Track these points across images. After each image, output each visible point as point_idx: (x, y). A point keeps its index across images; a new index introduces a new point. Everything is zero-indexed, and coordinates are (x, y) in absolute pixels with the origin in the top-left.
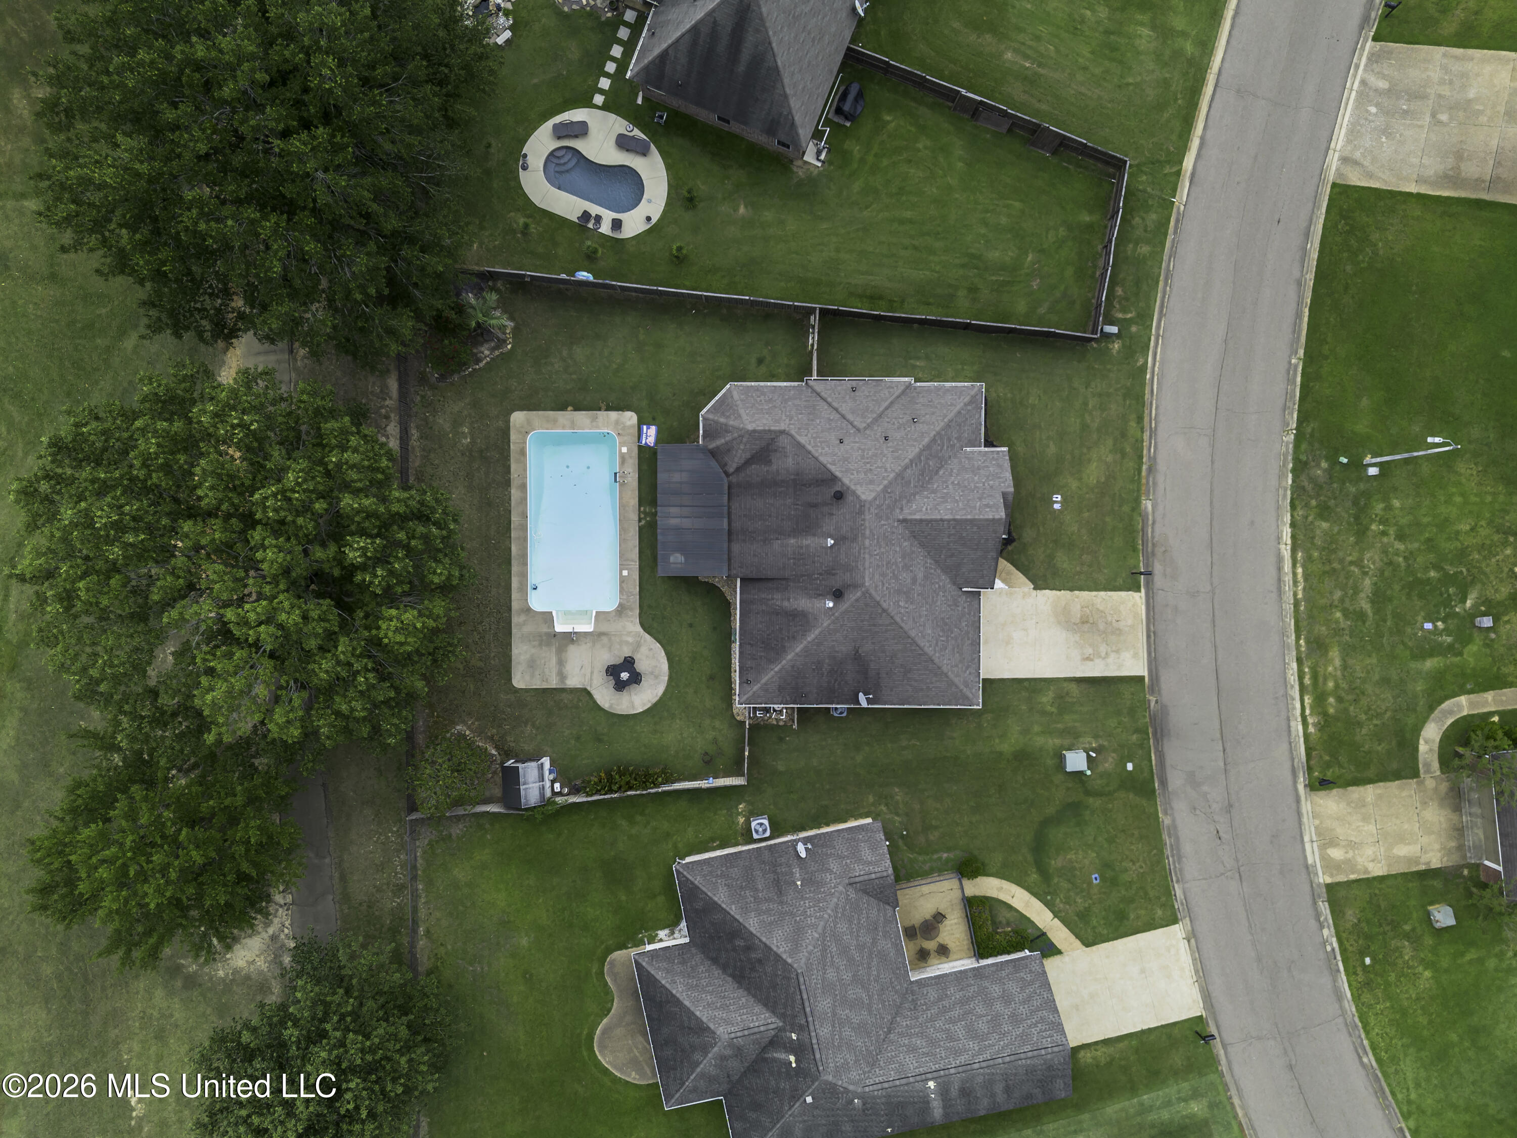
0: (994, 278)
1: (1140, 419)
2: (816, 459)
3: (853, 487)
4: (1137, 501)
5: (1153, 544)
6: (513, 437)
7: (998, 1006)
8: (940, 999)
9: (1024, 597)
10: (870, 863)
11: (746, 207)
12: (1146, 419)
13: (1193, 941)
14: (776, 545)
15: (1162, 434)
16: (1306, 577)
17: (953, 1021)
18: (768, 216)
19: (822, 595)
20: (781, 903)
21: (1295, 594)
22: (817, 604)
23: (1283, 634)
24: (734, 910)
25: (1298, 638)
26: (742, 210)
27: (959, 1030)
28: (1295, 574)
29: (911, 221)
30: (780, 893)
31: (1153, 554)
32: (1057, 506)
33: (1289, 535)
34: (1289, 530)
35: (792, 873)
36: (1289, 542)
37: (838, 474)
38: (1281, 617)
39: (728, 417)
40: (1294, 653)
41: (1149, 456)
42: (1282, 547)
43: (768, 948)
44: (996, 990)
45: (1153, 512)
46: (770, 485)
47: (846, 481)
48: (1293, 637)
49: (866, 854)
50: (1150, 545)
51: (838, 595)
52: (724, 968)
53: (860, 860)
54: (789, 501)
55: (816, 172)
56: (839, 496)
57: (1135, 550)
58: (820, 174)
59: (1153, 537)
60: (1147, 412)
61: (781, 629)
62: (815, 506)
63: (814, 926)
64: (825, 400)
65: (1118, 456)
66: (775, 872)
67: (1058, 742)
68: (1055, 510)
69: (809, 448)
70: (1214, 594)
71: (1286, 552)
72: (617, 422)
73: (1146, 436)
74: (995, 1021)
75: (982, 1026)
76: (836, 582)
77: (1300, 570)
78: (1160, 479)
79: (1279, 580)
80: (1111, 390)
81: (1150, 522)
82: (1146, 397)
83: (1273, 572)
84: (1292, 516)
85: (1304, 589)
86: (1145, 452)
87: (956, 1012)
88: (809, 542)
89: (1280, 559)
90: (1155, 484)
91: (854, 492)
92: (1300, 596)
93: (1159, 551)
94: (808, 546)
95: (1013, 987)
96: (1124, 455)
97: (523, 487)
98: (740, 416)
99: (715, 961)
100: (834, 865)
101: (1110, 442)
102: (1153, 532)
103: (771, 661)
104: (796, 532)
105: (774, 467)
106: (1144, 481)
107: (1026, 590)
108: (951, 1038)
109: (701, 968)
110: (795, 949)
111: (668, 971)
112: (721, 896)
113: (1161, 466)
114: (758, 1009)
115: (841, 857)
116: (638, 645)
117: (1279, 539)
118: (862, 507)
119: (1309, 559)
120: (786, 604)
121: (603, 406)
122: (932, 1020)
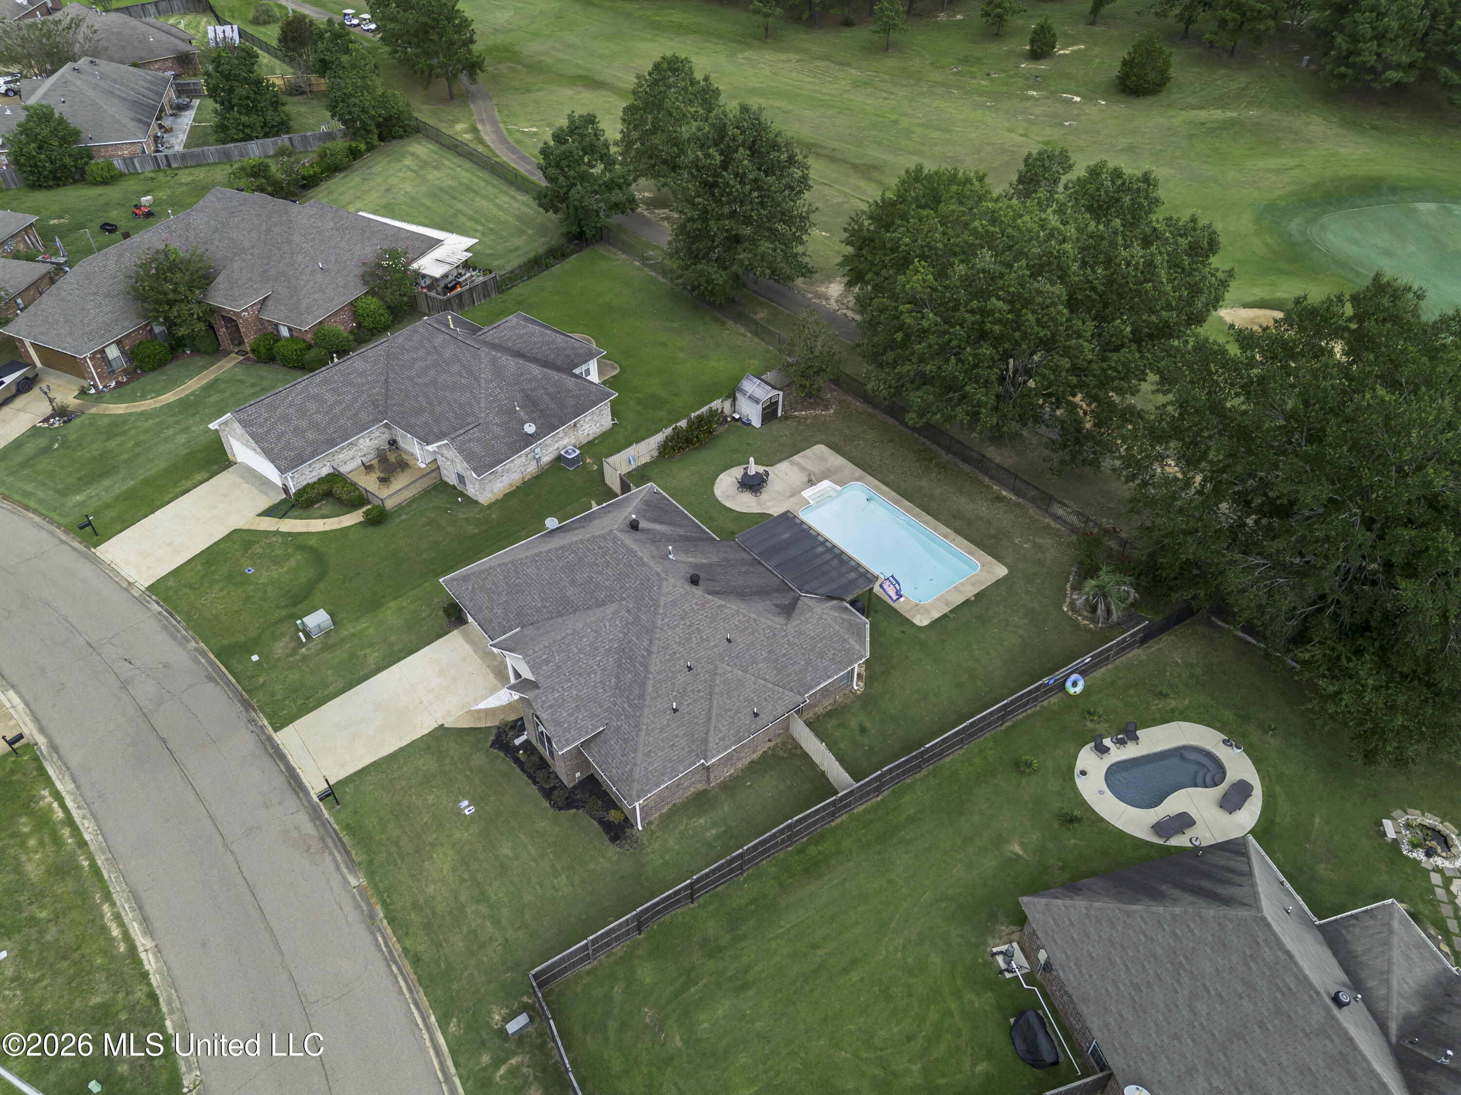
0: (702, 983)
1: (416, 960)
2: (738, 607)
3: (689, 591)
4: (371, 874)
5: (327, 847)
6: (989, 558)
9: (449, 712)
10: (470, 441)
11: (1017, 855)
12: (408, 968)
13: (125, 585)
15: (378, 964)
16: (104, 930)
17: (338, 402)
18: (989, 864)
20: (523, 391)
21: (113, 904)
23: (114, 861)
25: (93, 864)
26: (1017, 849)
28: (122, 925)
29: (846, 970)
30: (528, 397)
31: (322, 839)
32: (465, 803)
33: (145, 962)
34: (147, 967)
35: (527, 414)
36: (143, 955)
38: (123, 875)
40: (92, 848)
41: (380, 930)
42: (150, 944)
45: (344, 878)
46: (760, 592)
47: (699, 594)
48: (99, 863)
49: (477, 446)
50: (331, 845)
51: (634, 527)
53: (480, 440)
54: (732, 583)
55: (990, 942)
56: (694, 582)
57: (348, 827)
58: (986, 944)
59: (331, 854)
60: (413, 976)
61: (660, 516)
62: (709, 580)
63: (488, 382)
64: (776, 684)
65: (421, 900)
66: (541, 411)
67: (344, 633)
68: (464, 798)
70: (225, 845)
71: (142, 942)
72: (928, 611)
73: (397, 948)
76: (642, 534)
77: (116, 932)
78: (353, 916)
79: (141, 908)
80: (472, 962)
81: (342, 866)
82: (422, 993)
83: (152, 911)
84: (149, 984)
85: (102, 916)
86: (389, 931)
87: (338, 409)
88: (690, 559)
89: (148, 929)
90: (358, 906)
91: (684, 584)
92: (106, 908)
93: (316, 845)
94: (688, 556)
95: (297, 442)
96: (416, 907)
97: (946, 536)
98: (835, 620)
100: (498, 430)
101: (441, 907)
102: (334, 858)
104: (708, 566)
105: (768, 603)
106: (373, 900)
107: (450, 719)
108: (335, 390)
110: (494, 362)
113: (360, 931)
115: (495, 437)
116: (759, 504)
117: (158, 950)
118: (669, 576)
119: (107, 950)
120: (671, 528)
121: (952, 616)
122: (356, 398)
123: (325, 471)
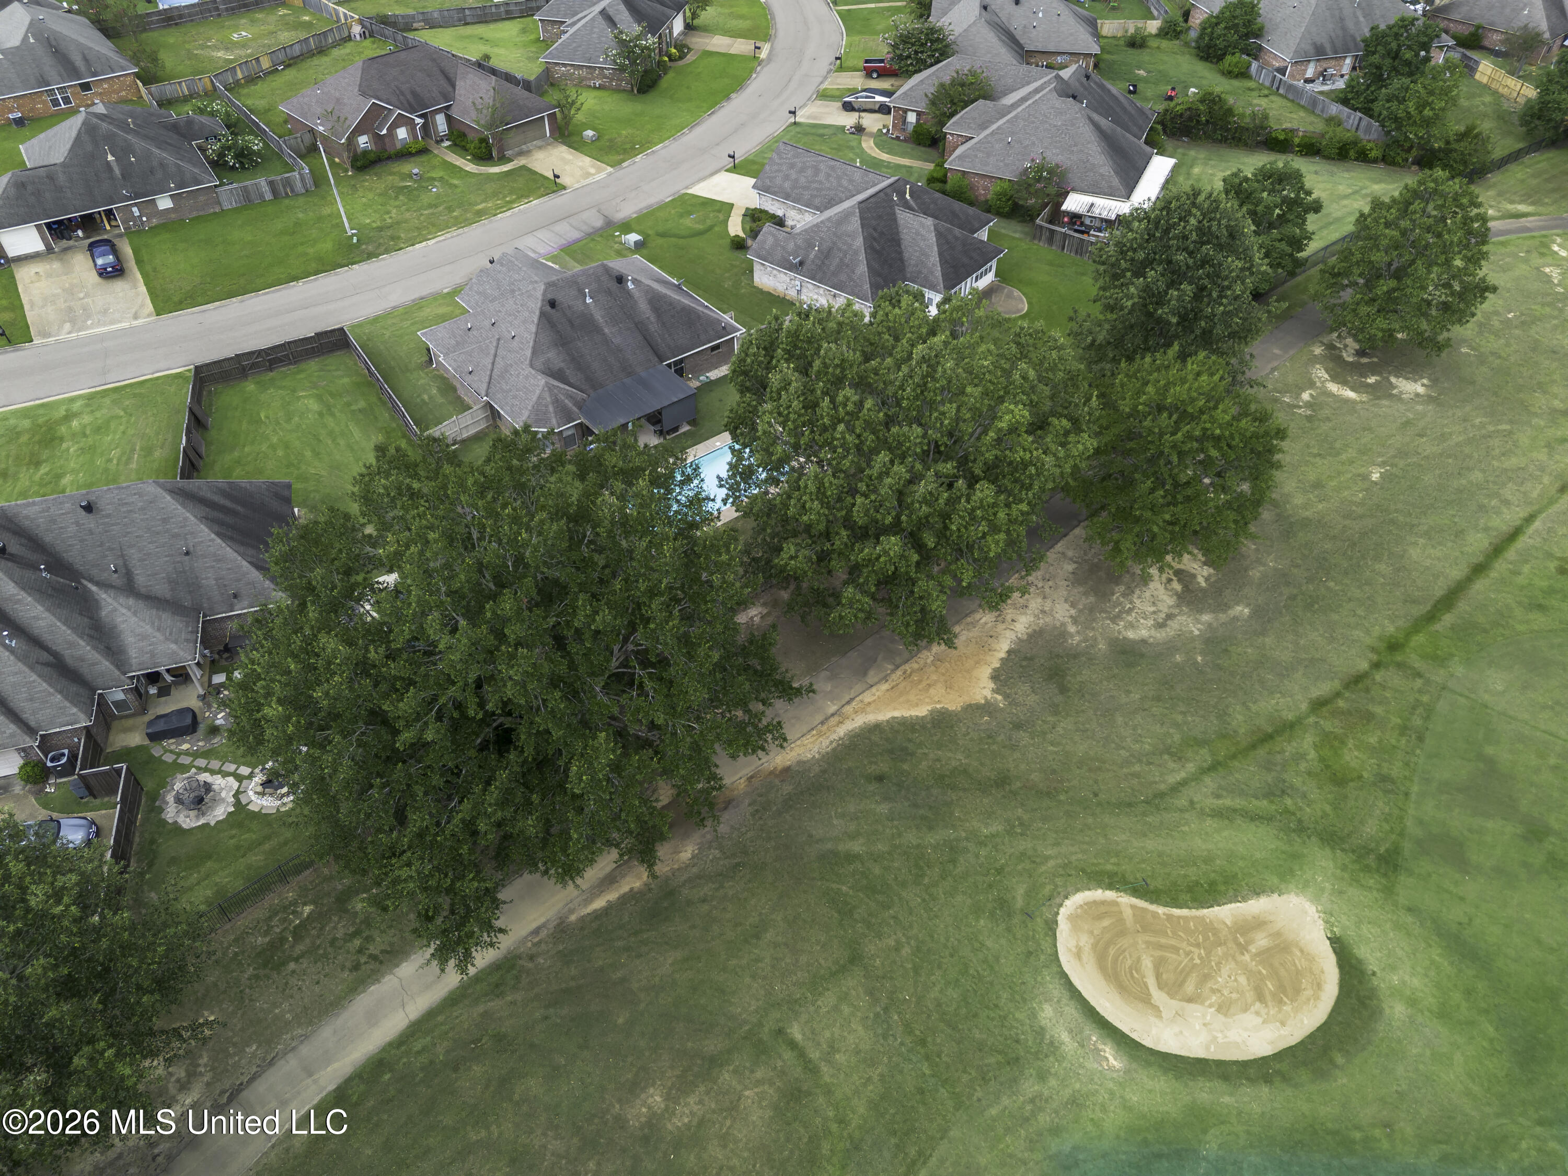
0: (332, 400)
2: (536, 333)
3: (540, 298)
7: (794, 176)
8: (816, 196)
10: (773, 235)
13: (690, 187)
14: (617, 340)
16: (441, 230)
17: (820, 182)
19: (628, 292)
20: (834, 243)
21: (456, 230)
22: (637, 294)
23: (484, 225)
24: (862, 256)
27: (821, 177)
28: (443, 234)
29: (313, 451)
30: (830, 250)
33: (421, 244)
34: (417, 245)
35: (816, 256)
36: (425, 243)
37: (538, 313)
38: (474, 229)
39: (546, 406)
40: (492, 218)
41: (413, 301)
42: (430, 244)
43: (863, 226)
44: (787, 185)
46: (577, 362)
47: (539, 305)
48: (482, 222)
49: (770, 241)
51: (620, 280)
52: (900, 253)
53: (776, 240)
54: (580, 344)
56: (553, 304)
61: (673, 317)
62: (571, 322)
63: (829, 220)
64: (491, 376)
66: (822, 263)
69: (531, 344)
71: (432, 241)
73: (398, 308)
74: (802, 170)
75: (809, 172)
76: (614, 285)
77: (439, 234)
79: (452, 237)
83: (449, 241)
84: (407, 247)
85: (449, 228)
86: (411, 304)
87: (815, 185)
88: (599, 316)
89: (439, 241)
91: (544, 294)
94: (603, 317)
95: (778, 181)
96: (420, 308)
98: (539, 397)
99: (902, 260)
100: (791, 246)
103: (699, 317)
104: (598, 330)
105: (562, 365)
108: (829, 175)
109: (913, 262)
110: (850, 215)
111: (932, 273)
112: (862, 268)
113: (415, 296)
114: (901, 222)
115: (784, 248)
117: (426, 246)
118: (549, 285)
120: (653, 319)
122: (829, 189)
123: (780, 213)
